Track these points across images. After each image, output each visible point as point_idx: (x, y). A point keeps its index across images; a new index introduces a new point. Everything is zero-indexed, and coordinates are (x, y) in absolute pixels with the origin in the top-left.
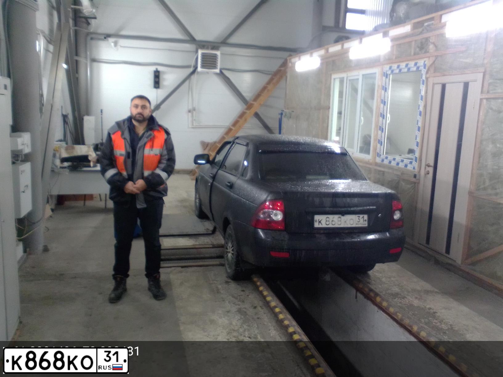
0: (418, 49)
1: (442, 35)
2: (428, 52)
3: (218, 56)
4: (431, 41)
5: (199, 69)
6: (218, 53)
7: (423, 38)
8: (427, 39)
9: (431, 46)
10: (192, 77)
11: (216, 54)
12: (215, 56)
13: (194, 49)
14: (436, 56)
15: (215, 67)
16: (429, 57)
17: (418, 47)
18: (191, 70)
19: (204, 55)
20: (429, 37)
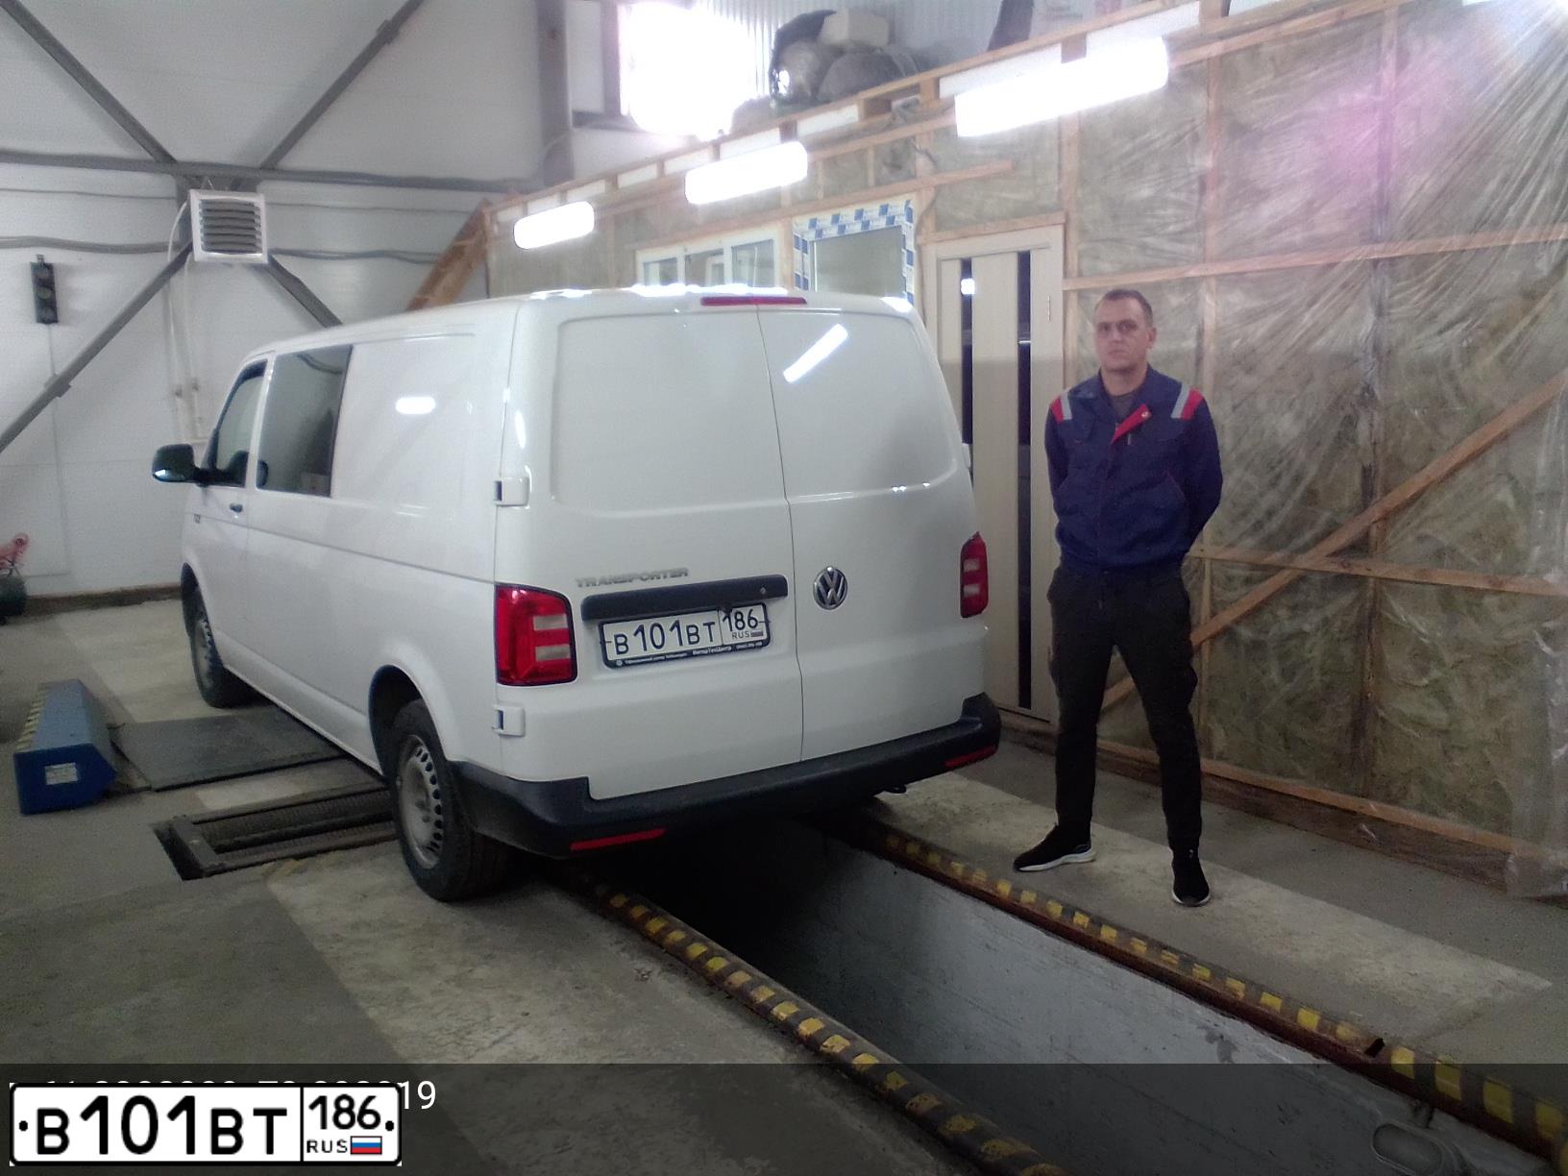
0: (885, 171)
1: (949, 132)
2: (914, 177)
3: (258, 209)
4: (917, 147)
5: (199, 253)
6: (258, 200)
7: (896, 141)
8: (908, 143)
9: (921, 162)
10: (175, 279)
11: (251, 205)
12: (249, 213)
13: (173, 192)
14: (935, 187)
15: (252, 246)
16: (917, 190)
17: (885, 164)
18: (169, 257)
19: (210, 210)
20: (914, 137)
